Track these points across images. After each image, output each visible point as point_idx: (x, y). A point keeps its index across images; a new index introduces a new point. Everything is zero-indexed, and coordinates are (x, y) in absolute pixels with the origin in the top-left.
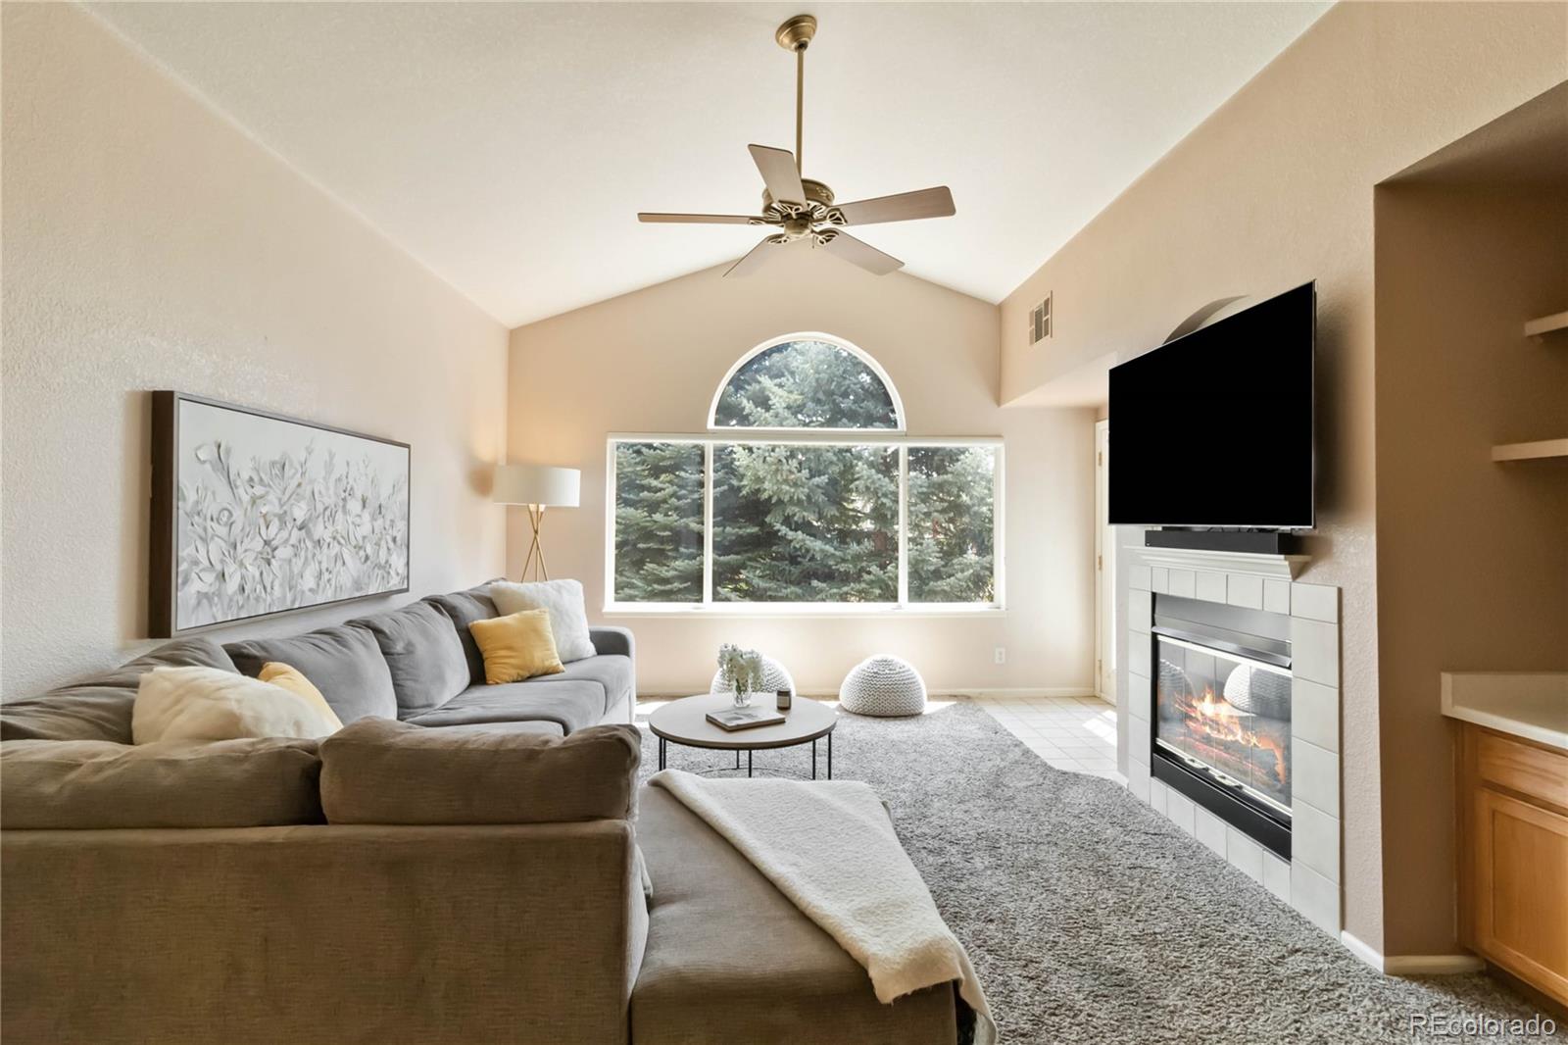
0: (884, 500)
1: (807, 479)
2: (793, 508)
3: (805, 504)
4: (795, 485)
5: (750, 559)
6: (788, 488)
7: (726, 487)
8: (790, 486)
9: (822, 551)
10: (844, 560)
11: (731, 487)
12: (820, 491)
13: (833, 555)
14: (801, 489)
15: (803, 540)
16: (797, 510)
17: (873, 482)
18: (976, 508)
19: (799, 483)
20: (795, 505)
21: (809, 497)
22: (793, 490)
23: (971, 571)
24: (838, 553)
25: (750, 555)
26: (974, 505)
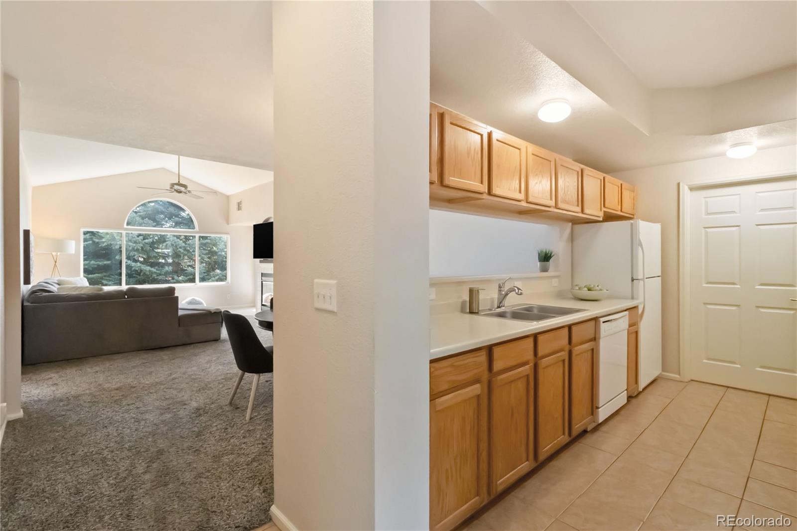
0: (180, 250)
1: (142, 240)
2: (134, 253)
3: (140, 251)
4: (135, 242)
5: (105, 276)
6: (132, 244)
7: (91, 242)
8: (133, 243)
9: (150, 271)
10: (160, 275)
11: (94, 242)
12: (147, 245)
13: (155, 272)
14: (139, 244)
15: (140, 267)
16: (136, 253)
17: (175, 242)
18: (220, 253)
19: (138, 242)
20: (135, 251)
21: (142, 248)
22: (134, 245)
23: (218, 277)
24: (158, 272)
25: (105, 274)
26: (219, 252)
